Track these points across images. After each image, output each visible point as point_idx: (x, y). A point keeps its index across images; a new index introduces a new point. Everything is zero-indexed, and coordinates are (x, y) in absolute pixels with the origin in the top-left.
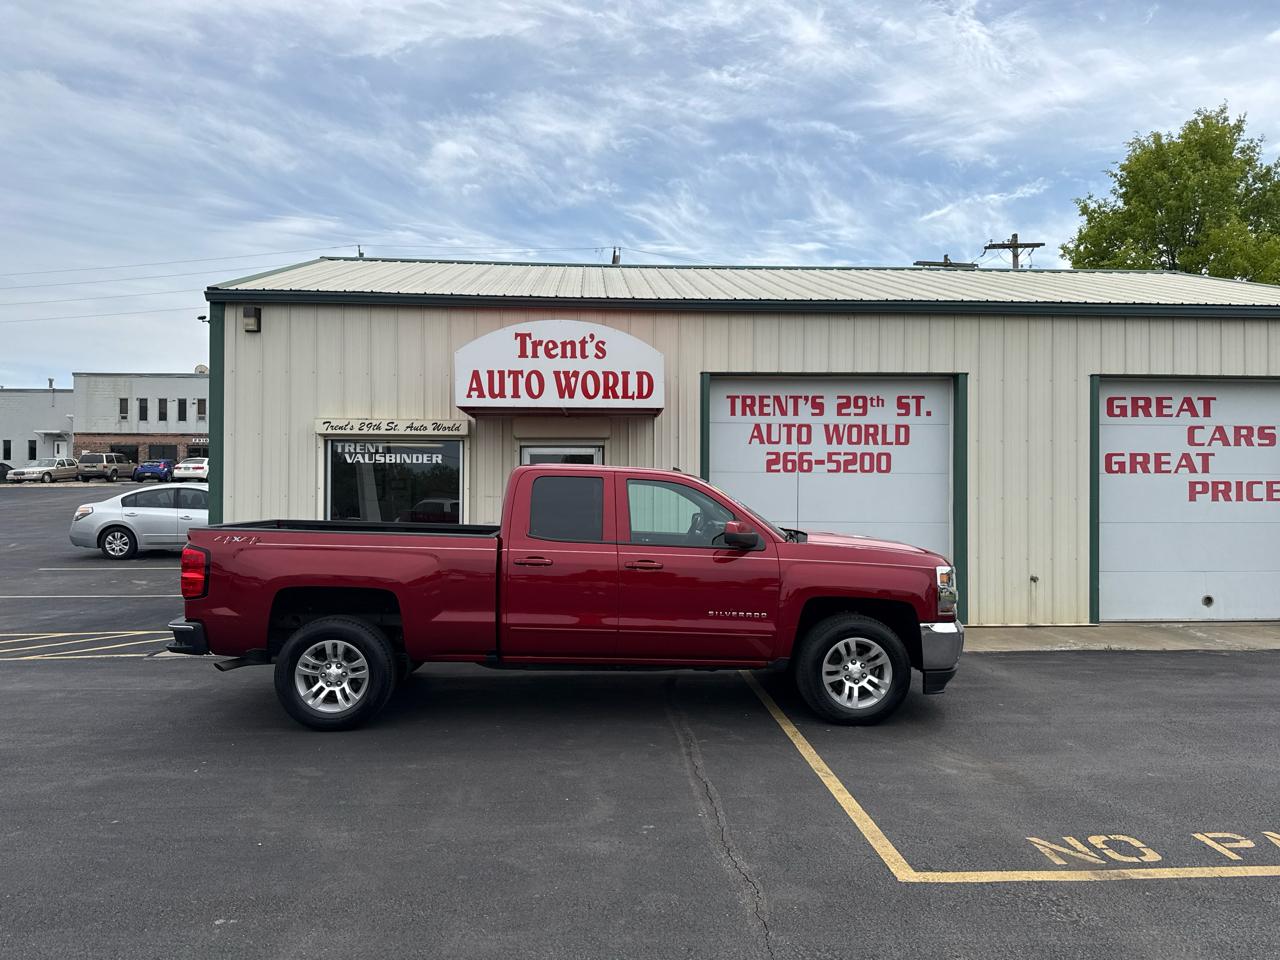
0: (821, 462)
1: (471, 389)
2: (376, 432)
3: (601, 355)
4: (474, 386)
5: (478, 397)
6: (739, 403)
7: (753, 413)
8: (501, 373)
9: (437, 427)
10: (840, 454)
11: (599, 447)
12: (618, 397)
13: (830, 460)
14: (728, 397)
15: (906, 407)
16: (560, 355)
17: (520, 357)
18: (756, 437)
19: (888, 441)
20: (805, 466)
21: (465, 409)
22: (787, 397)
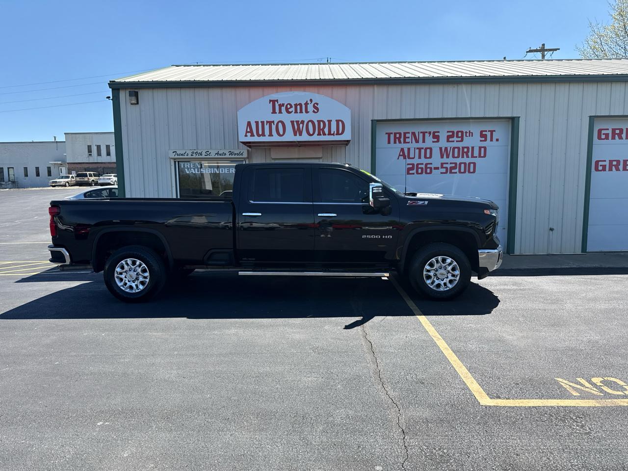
0: (437, 168)
1: (247, 132)
2: (200, 157)
3: (316, 111)
4: (249, 130)
5: (251, 136)
6: (392, 136)
7: (400, 142)
8: (263, 123)
9: (231, 153)
10: (447, 163)
12: (326, 135)
13: (442, 167)
14: (386, 133)
15: (485, 136)
16: (294, 111)
17: (272, 113)
18: (401, 155)
19: (474, 156)
20: (428, 171)
21: (244, 143)
22: (419, 132)
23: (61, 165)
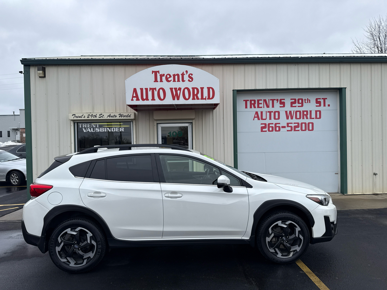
0: (284, 127)
1: (133, 97)
2: (95, 118)
3: (191, 80)
4: (134, 95)
5: (136, 100)
6: (248, 103)
7: (255, 107)
8: (146, 89)
9: (121, 115)
10: (292, 123)
11: (190, 123)
12: (199, 99)
13: (288, 126)
14: (244, 100)
15: (320, 103)
16: (172, 80)
17: (154, 82)
18: (256, 117)
19: (312, 117)
20: (277, 129)
21: (131, 106)
22: (269, 100)
23: (17, 130)
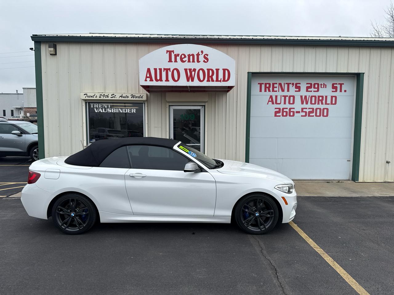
0: (298, 112)
1: (147, 77)
2: (107, 98)
3: (206, 61)
4: (148, 75)
5: (150, 81)
6: (263, 86)
7: (269, 91)
8: (160, 70)
9: (133, 96)
10: (307, 108)
11: (203, 106)
12: (214, 81)
13: (302, 111)
14: (259, 84)
15: (336, 88)
16: (187, 61)
17: (169, 62)
18: (270, 101)
19: (327, 103)
20: (292, 114)
21: (144, 87)
22: (284, 83)
23: (20, 109)
